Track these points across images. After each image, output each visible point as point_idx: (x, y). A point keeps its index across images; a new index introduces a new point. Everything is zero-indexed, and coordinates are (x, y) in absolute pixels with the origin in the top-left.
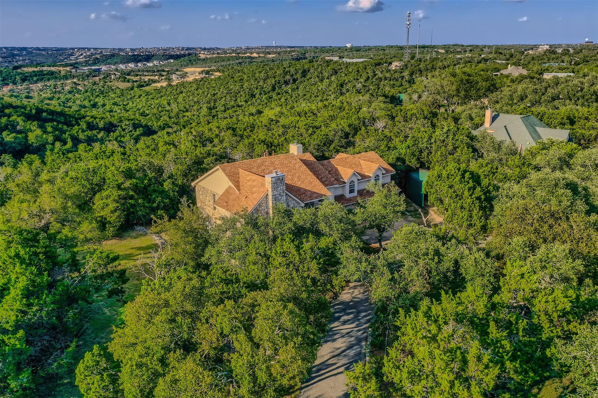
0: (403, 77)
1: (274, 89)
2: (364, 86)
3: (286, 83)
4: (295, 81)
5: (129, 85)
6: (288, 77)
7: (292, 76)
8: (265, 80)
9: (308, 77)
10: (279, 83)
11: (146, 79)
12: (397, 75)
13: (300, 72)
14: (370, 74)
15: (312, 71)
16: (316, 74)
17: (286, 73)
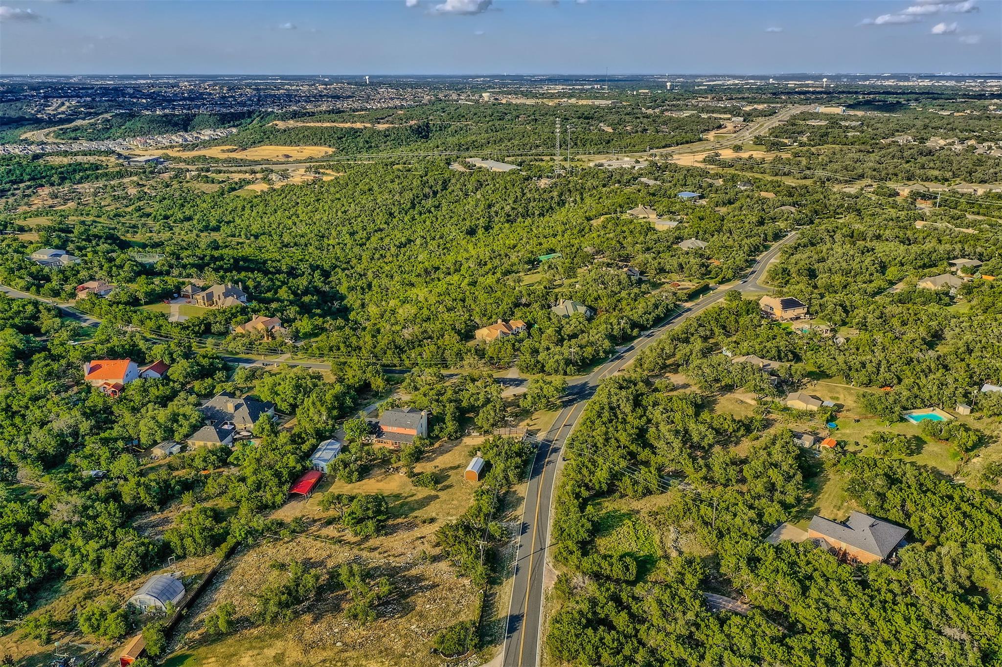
0: (552, 198)
1: (413, 206)
2: (513, 209)
3: (426, 196)
4: (435, 193)
5: (216, 187)
6: (427, 190)
7: (431, 187)
8: (401, 193)
9: (450, 190)
10: (418, 197)
11: (236, 177)
12: (545, 196)
13: (440, 182)
14: (519, 194)
15: (453, 181)
16: (458, 186)
17: (424, 184)
